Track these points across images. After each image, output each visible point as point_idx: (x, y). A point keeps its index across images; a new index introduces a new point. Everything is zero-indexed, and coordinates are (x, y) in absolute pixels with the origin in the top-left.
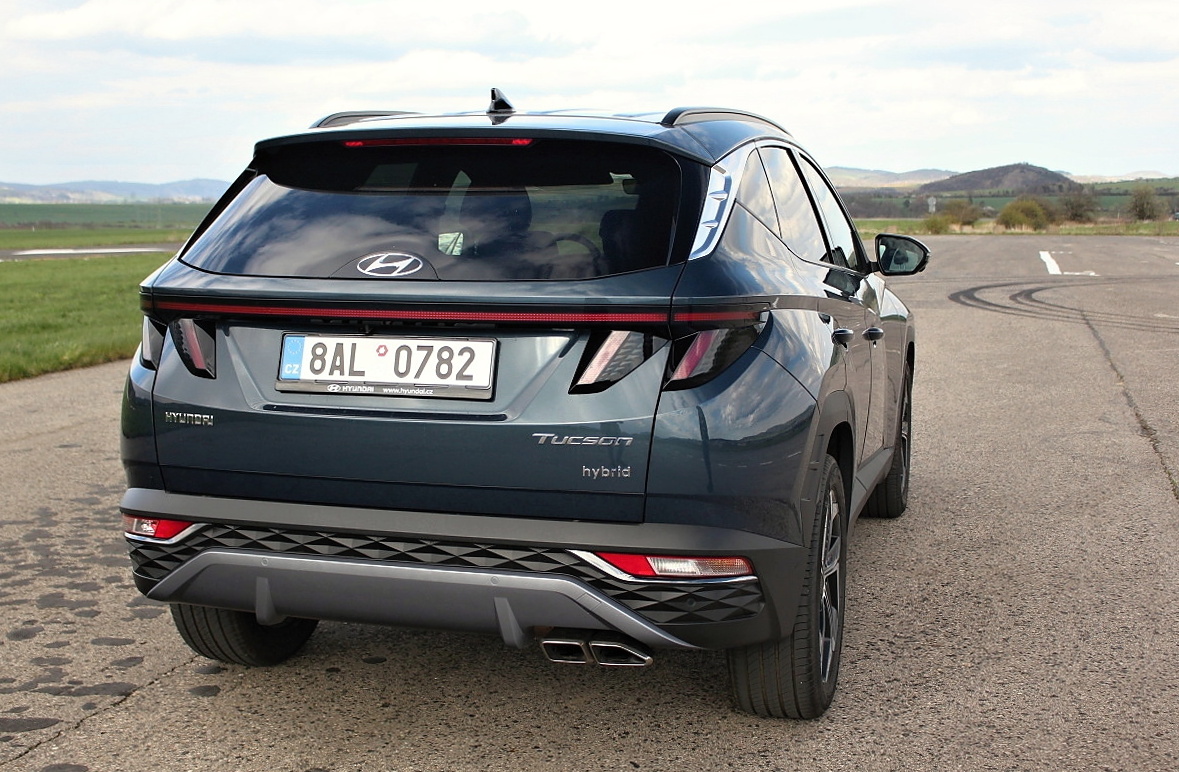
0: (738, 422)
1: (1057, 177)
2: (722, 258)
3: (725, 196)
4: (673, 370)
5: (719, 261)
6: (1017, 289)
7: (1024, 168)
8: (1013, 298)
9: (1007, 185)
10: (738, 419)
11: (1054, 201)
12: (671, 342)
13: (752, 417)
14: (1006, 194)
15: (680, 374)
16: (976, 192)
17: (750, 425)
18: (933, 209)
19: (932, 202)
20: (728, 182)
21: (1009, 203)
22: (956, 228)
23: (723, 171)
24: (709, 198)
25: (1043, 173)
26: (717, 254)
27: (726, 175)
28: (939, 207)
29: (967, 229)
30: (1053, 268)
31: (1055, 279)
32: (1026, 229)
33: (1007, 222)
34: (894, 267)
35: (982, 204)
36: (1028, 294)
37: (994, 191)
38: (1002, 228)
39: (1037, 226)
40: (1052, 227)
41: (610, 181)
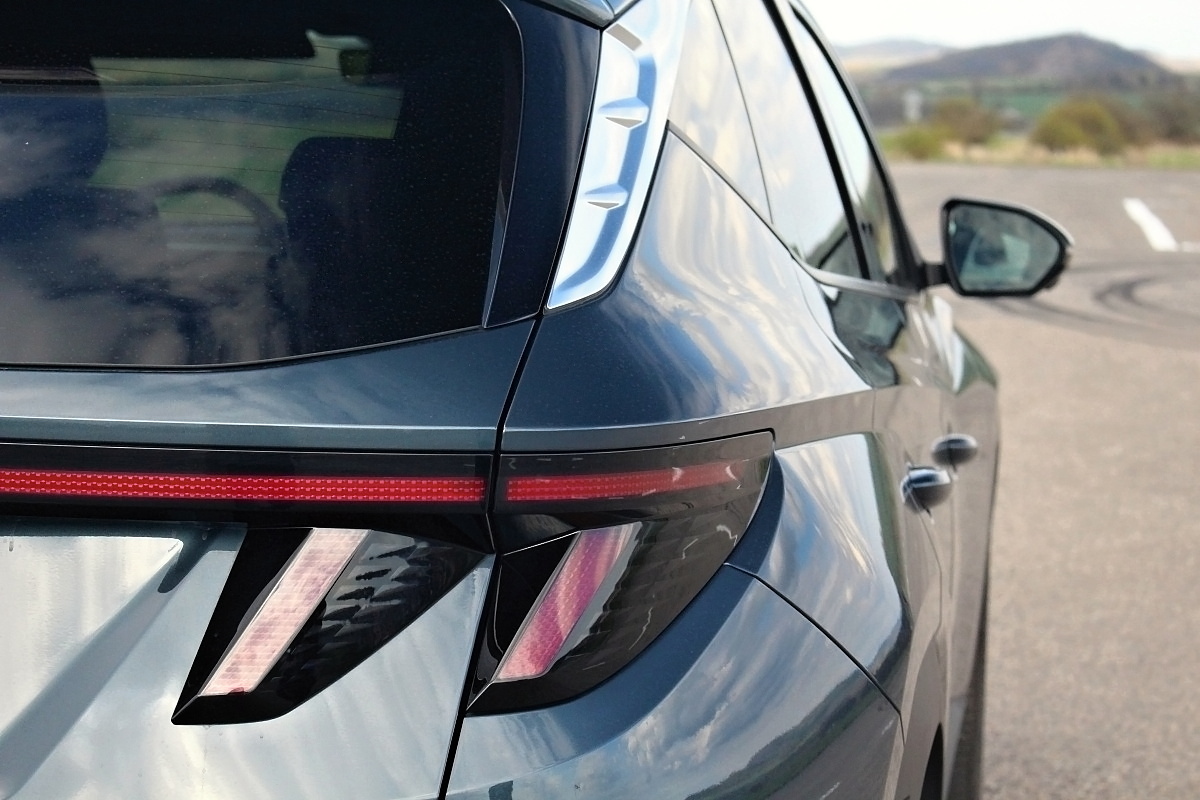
0: (671, 753)
1: (1136, 61)
2: (634, 308)
3: (639, 114)
4: (498, 656)
5: (626, 320)
6: (1103, 279)
7: (1075, 43)
8: (1100, 297)
9: (1046, 71)
10: (669, 743)
11: (1134, 103)
12: (491, 559)
13: (707, 732)
14: (1044, 89)
15: (518, 664)
16: (991, 82)
17: (701, 756)
18: (913, 111)
19: (913, 101)
20: (648, 74)
21: (1051, 107)
22: (955, 149)
23: (632, 42)
24: (599, 121)
25: (1112, 53)
26: (620, 296)
27: (641, 53)
28: (926, 111)
29: (978, 153)
30: (1160, 238)
31: (1168, 260)
32: (1085, 156)
33: (1051, 140)
34: (971, 275)
35: (1000, 106)
36: (1126, 290)
37: (1021, 81)
38: (1041, 153)
39: (1106, 149)
40: (1133, 153)
41: (308, 52)
